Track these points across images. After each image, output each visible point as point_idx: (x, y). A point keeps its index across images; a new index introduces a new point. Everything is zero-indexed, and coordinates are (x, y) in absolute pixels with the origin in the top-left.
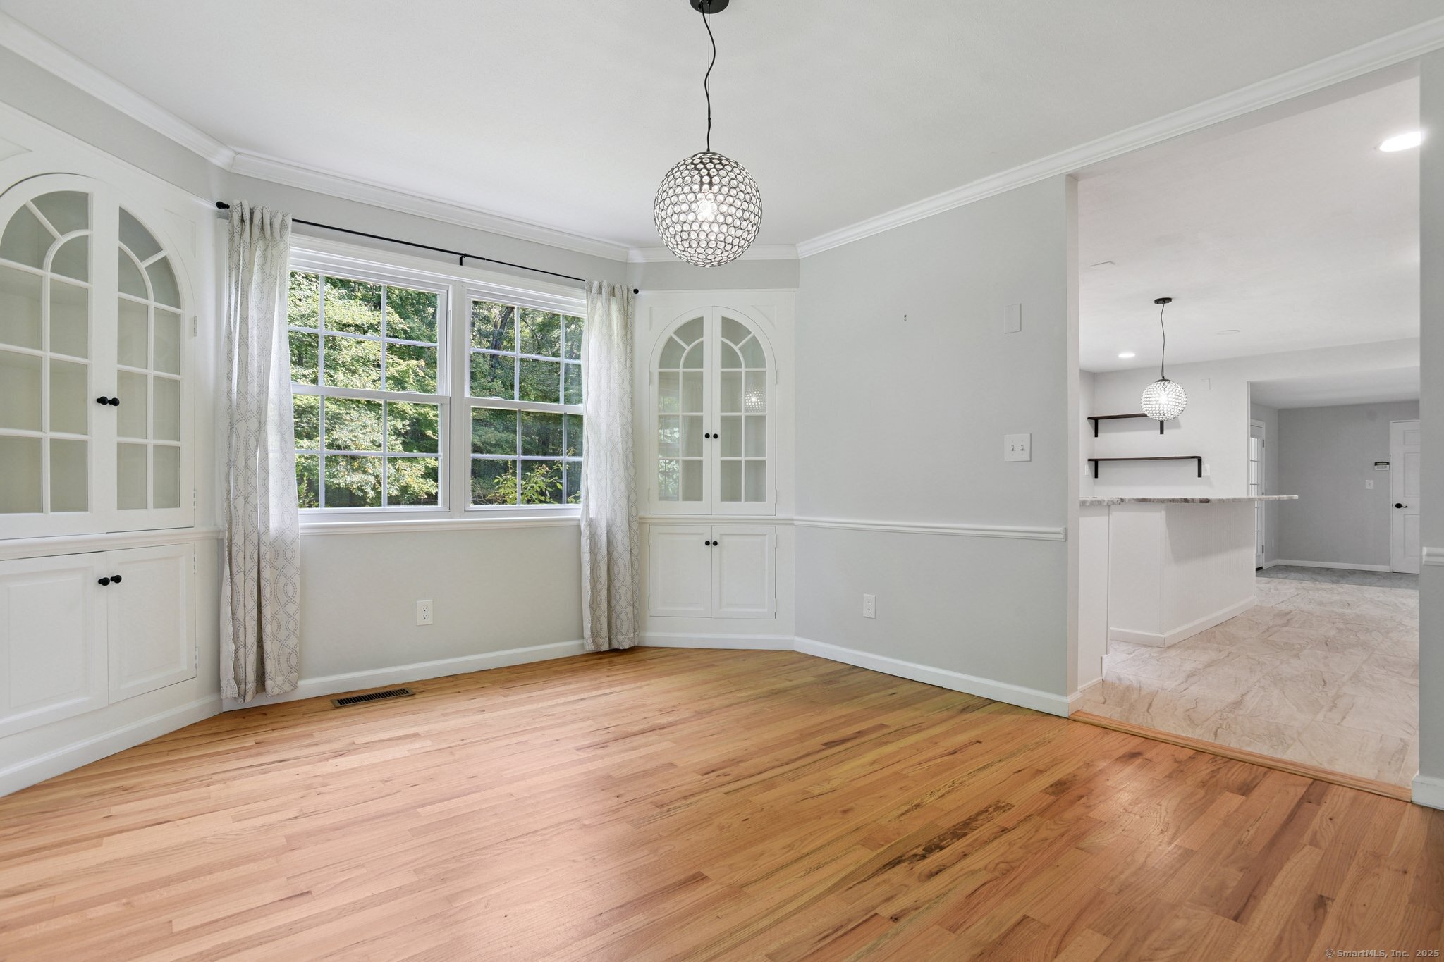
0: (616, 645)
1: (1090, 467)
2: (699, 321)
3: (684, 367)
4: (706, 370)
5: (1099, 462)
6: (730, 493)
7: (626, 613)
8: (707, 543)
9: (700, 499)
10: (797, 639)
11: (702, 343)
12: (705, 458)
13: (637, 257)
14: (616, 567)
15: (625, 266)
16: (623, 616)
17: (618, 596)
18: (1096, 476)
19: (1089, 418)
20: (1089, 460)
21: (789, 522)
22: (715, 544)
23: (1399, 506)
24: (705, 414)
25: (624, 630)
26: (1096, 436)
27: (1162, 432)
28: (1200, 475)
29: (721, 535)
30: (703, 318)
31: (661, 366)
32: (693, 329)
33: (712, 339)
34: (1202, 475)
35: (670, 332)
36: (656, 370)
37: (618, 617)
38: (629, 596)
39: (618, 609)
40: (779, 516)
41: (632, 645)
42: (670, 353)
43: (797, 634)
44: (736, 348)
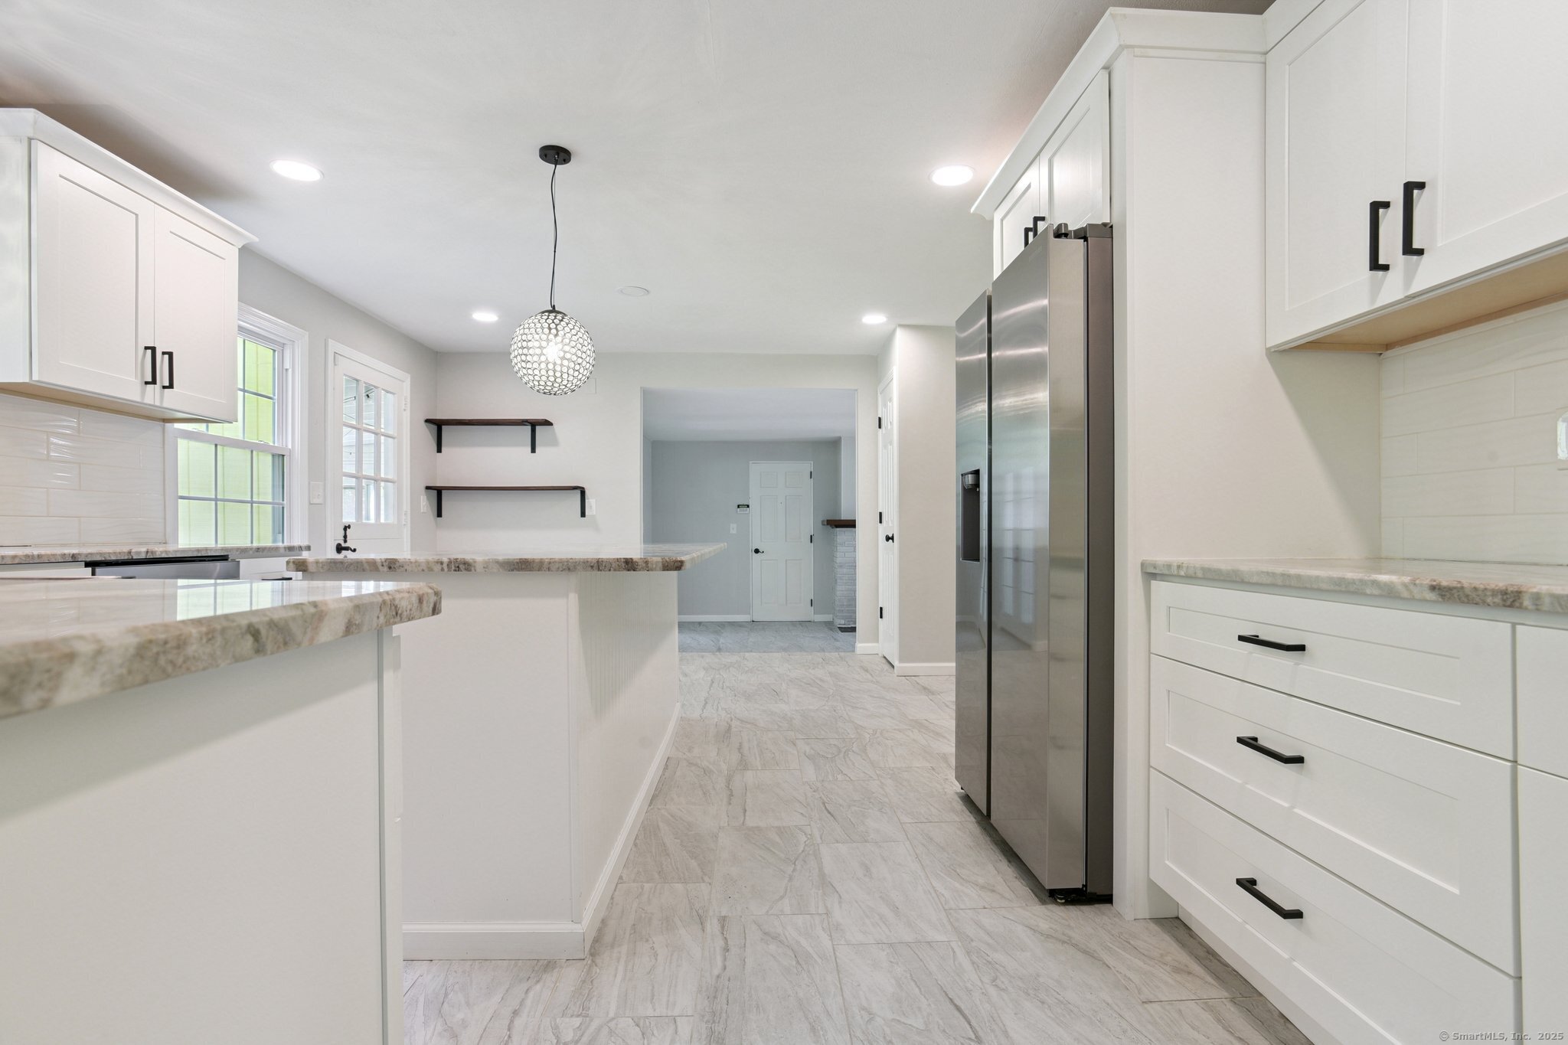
1: (428, 499)
5: (443, 492)
18: (439, 514)
19: (427, 421)
20: (428, 488)
23: (757, 551)
26: (439, 450)
27: (533, 450)
28: (583, 514)
34: (586, 514)
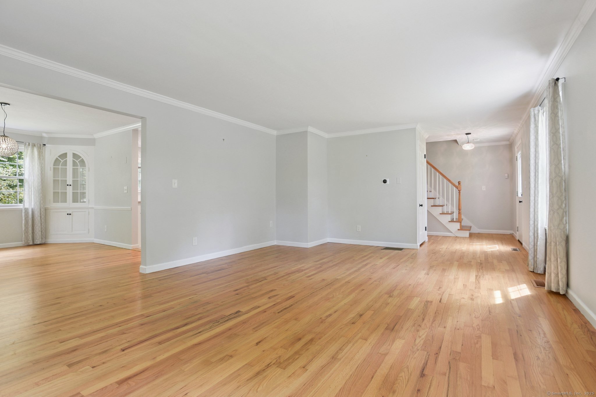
0: (35, 243)
2: (66, 154)
3: (61, 166)
4: (68, 167)
6: (75, 200)
7: (39, 234)
8: (68, 214)
9: (66, 202)
10: (95, 239)
11: (67, 160)
12: (68, 191)
13: (45, 135)
14: (35, 221)
15: (42, 138)
16: (38, 235)
17: (36, 229)
21: (92, 208)
22: (70, 214)
24: (68, 179)
25: (38, 239)
29: (72, 212)
30: (67, 153)
31: (54, 166)
32: (64, 156)
33: (70, 159)
35: (57, 156)
36: (52, 167)
37: (36, 235)
38: (40, 229)
39: (36, 233)
40: (90, 206)
41: (41, 243)
42: (57, 162)
43: (95, 238)
44: (77, 161)
